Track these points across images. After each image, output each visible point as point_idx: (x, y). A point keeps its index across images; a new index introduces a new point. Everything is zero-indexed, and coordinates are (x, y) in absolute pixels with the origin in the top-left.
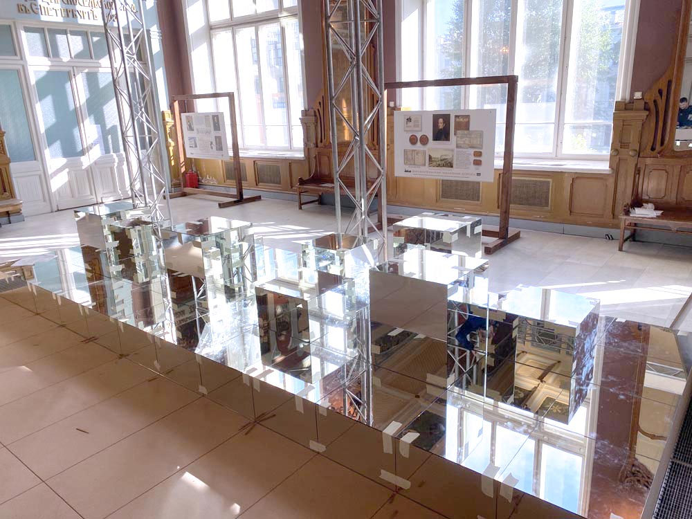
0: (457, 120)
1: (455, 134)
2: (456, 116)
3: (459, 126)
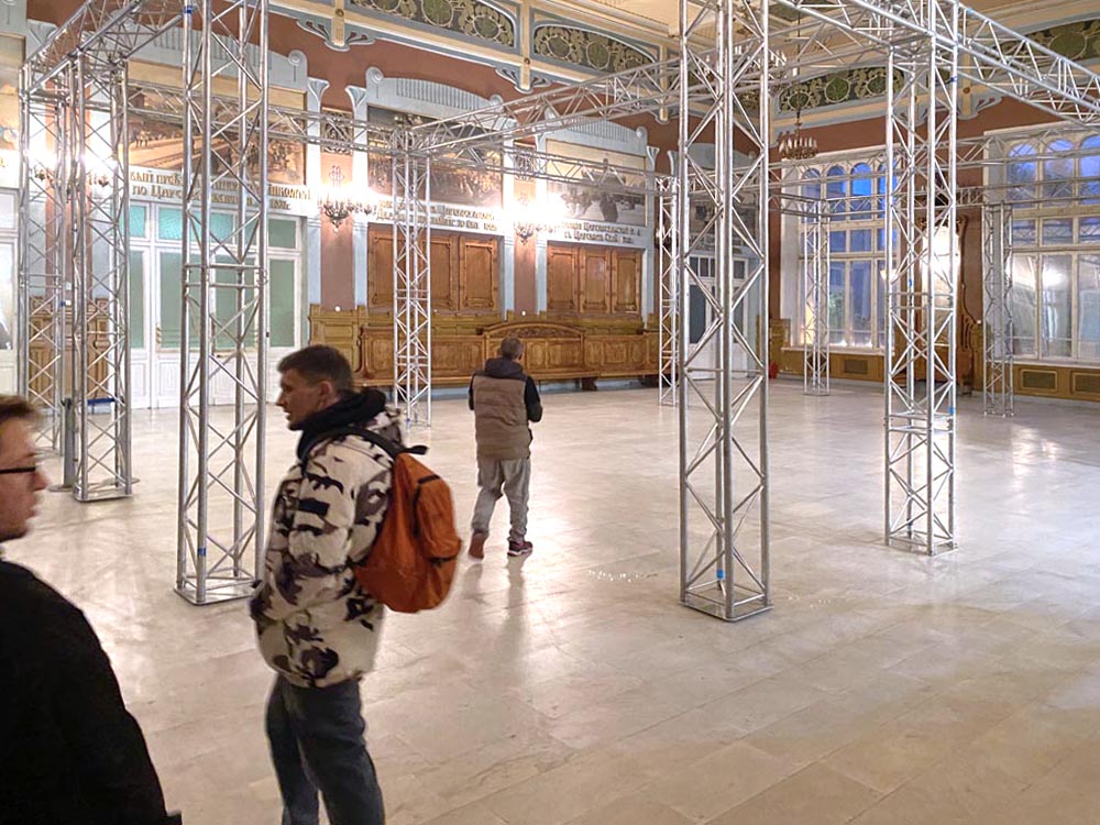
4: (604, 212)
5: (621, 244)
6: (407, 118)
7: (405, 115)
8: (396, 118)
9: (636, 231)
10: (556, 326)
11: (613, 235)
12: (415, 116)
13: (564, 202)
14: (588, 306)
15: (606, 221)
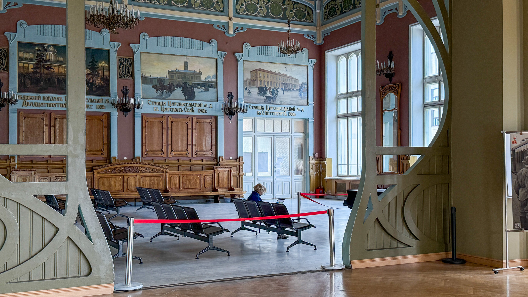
4: (185, 94)
5: (196, 113)
6: (44, 47)
7: (42, 46)
8: (37, 48)
9: (208, 105)
10: (145, 166)
11: (190, 108)
12: (49, 46)
13: (155, 90)
14: (174, 153)
15: (186, 99)
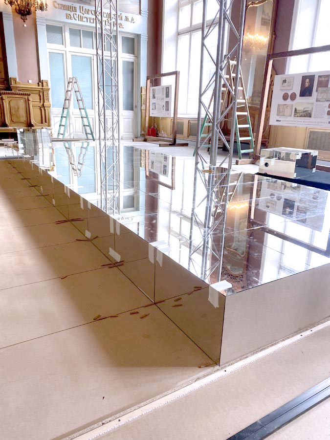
0: (320, 79)
1: (317, 91)
2: (319, 76)
3: (320, 84)
